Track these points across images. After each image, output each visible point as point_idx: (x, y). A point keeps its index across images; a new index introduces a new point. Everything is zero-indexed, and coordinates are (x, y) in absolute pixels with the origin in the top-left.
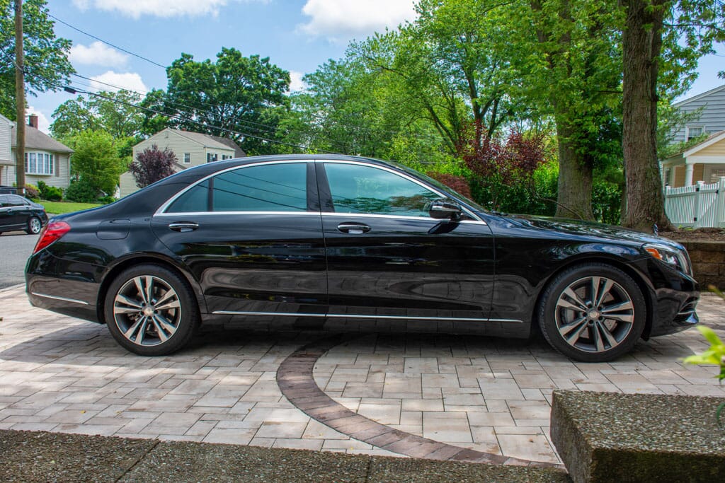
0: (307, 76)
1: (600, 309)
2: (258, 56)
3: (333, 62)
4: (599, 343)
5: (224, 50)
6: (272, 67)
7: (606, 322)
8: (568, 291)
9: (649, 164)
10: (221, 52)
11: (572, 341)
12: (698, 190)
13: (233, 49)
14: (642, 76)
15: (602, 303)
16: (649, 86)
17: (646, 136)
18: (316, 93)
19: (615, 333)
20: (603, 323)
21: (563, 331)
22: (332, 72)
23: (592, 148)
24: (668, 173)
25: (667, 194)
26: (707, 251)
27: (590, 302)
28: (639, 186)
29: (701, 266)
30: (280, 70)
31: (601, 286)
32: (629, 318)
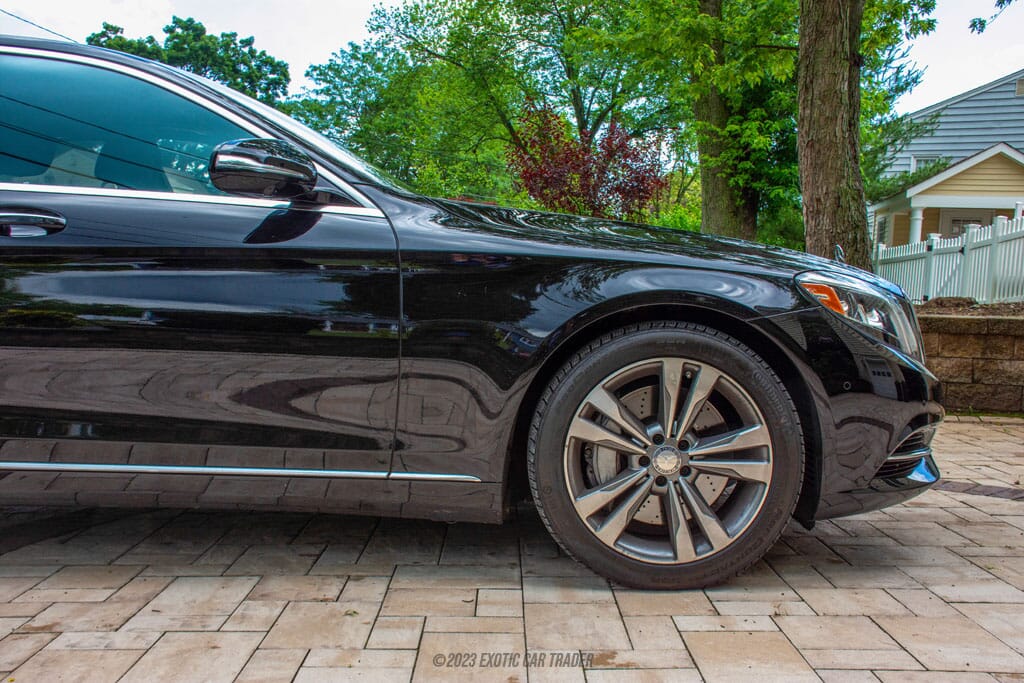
0: (315, 69)
1: (684, 445)
2: (235, 35)
3: (356, 48)
4: (682, 537)
5: (177, 21)
6: (258, 54)
7: (702, 482)
8: (599, 398)
9: (844, 181)
10: (170, 24)
11: (609, 533)
12: (930, 248)
13: (191, 21)
14: (834, 14)
15: (691, 430)
16: (846, 33)
17: (840, 128)
18: (328, 99)
19: (724, 510)
20: (693, 485)
21: (587, 505)
22: (354, 64)
23: (756, 176)
24: (882, 226)
25: (880, 258)
26: (950, 333)
27: (657, 428)
28: (826, 222)
29: (939, 364)
30: (273, 60)
31: (687, 384)
32: (760, 471)
